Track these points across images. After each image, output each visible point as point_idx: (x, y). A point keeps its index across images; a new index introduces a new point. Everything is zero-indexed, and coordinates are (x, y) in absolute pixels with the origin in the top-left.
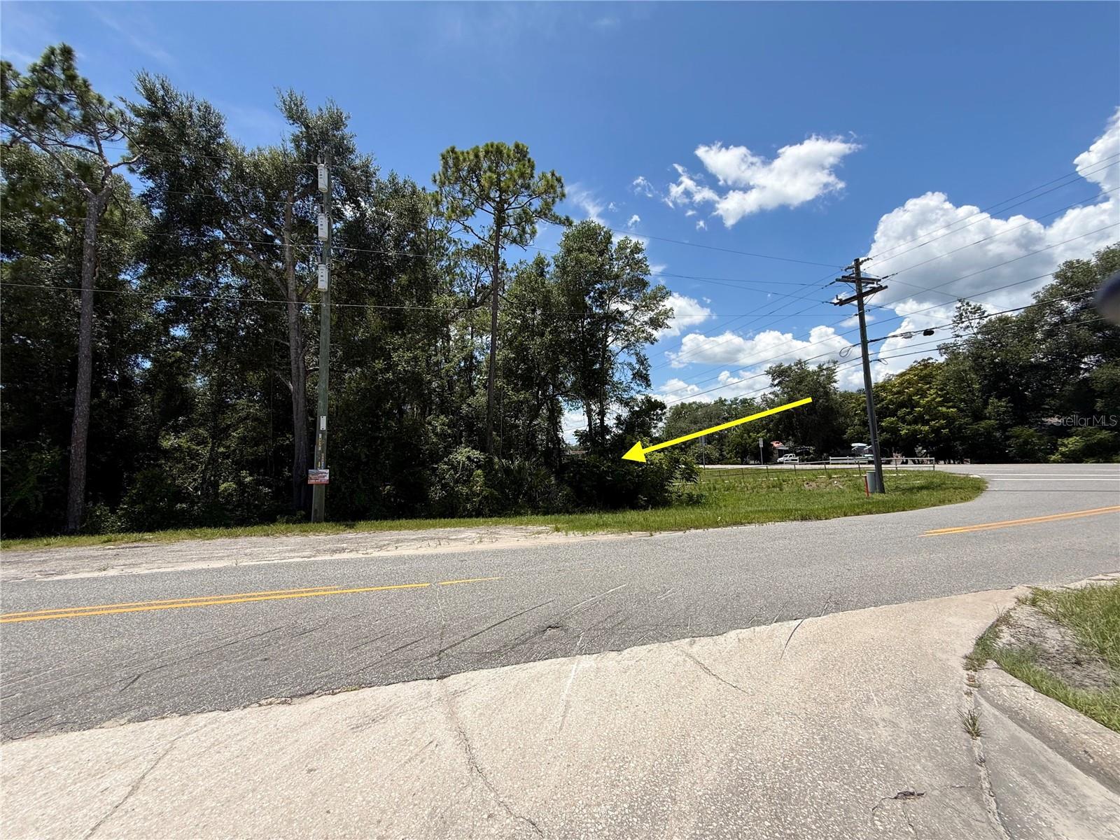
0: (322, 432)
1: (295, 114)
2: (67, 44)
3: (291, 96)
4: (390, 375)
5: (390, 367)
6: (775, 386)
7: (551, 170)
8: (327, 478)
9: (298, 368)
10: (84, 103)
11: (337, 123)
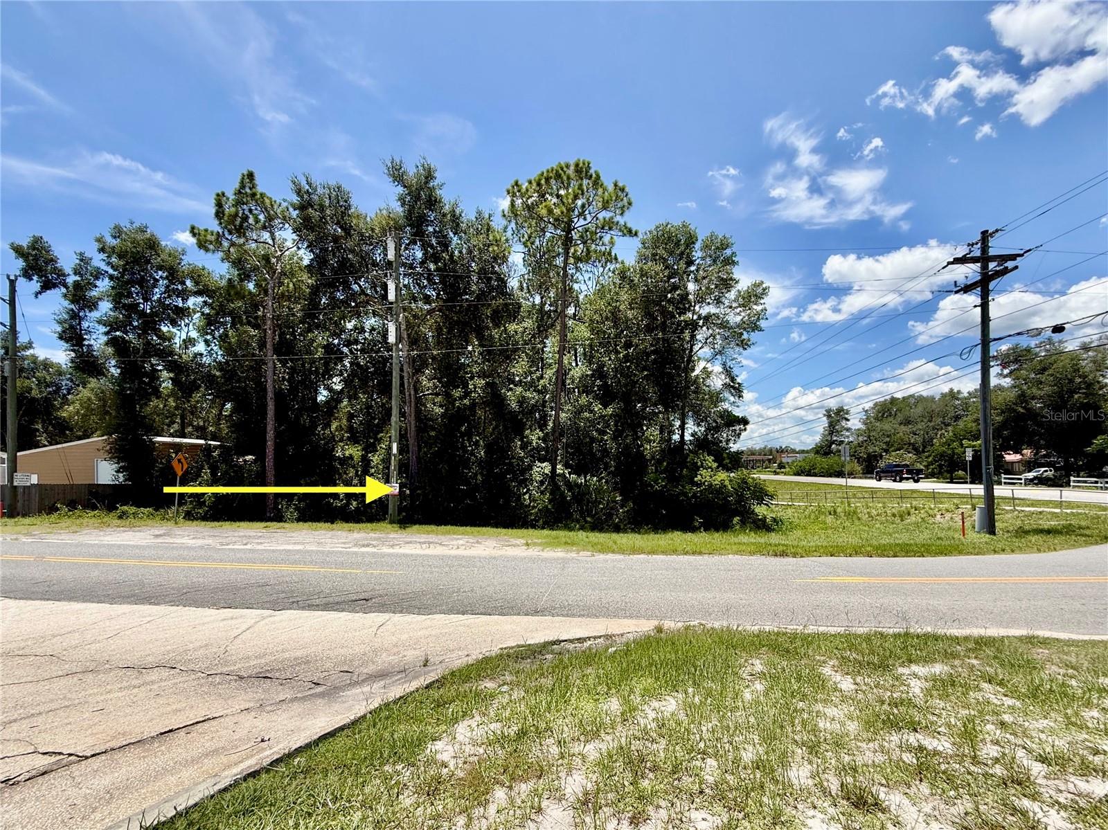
0: (394, 455)
1: (397, 175)
2: (250, 170)
3: (392, 162)
4: (466, 401)
5: (467, 394)
6: (1005, 376)
7: (614, 181)
8: (398, 490)
9: (410, 395)
10: (265, 209)
11: (429, 176)
